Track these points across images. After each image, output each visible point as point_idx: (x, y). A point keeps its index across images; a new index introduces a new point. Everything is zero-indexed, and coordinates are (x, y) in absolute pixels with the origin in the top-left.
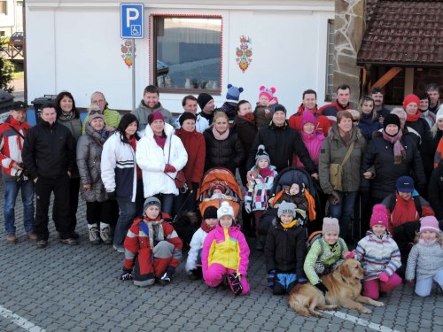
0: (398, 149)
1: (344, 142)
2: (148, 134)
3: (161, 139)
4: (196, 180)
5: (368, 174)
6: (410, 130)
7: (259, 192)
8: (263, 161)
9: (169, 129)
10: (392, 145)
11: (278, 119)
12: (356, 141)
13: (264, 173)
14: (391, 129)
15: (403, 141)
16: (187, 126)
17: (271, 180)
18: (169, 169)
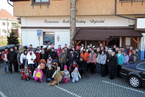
0: (73, 55)
1: (63, 54)
2: (29, 53)
3: (31, 54)
4: (38, 61)
5: (67, 60)
6: (76, 52)
7: (49, 63)
8: (50, 58)
9: (33, 52)
10: (71, 55)
11: (53, 50)
12: (65, 54)
13: (50, 60)
14: (71, 52)
15: (73, 54)
16: (37, 52)
17: (51, 61)
18: (32, 59)
